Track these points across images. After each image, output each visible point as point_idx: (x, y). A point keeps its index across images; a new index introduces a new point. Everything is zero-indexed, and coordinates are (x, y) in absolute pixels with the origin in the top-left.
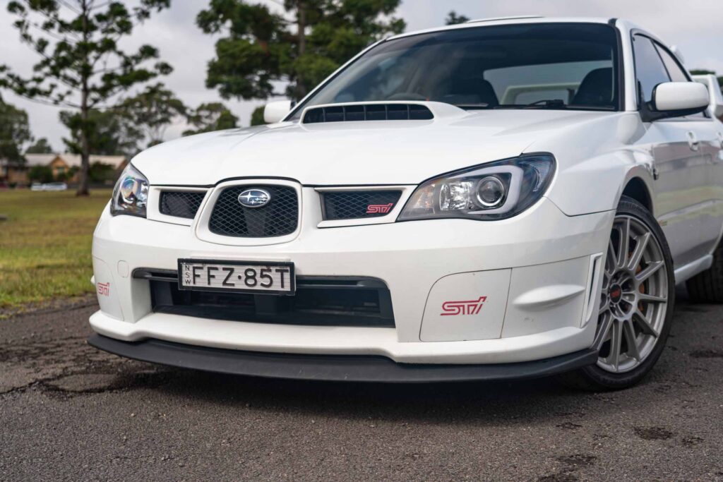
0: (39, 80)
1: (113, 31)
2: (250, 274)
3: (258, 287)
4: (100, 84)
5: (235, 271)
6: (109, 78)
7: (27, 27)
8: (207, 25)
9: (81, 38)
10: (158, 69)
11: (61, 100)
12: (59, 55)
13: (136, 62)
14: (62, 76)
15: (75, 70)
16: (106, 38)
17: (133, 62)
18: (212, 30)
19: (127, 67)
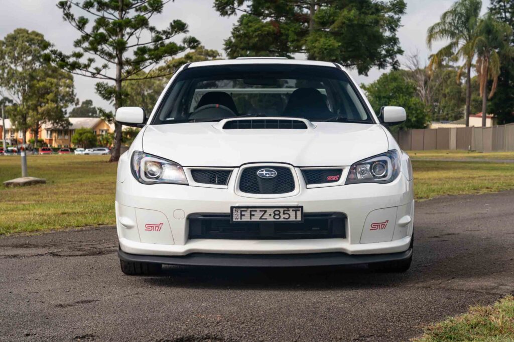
0: (79, 55)
1: (145, 9)
2: (277, 213)
3: (282, 219)
4: (133, 57)
5: (268, 211)
6: (141, 51)
7: (70, 7)
8: (224, 8)
9: (118, 16)
10: (186, 44)
11: (98, 73)
12: (97, 31)
13: (167, 36)
14: (100, 51)
15: (111, 45)
16: (139, 16)
17: (164, 37)
18: (229, 12)
19: (158, 41)
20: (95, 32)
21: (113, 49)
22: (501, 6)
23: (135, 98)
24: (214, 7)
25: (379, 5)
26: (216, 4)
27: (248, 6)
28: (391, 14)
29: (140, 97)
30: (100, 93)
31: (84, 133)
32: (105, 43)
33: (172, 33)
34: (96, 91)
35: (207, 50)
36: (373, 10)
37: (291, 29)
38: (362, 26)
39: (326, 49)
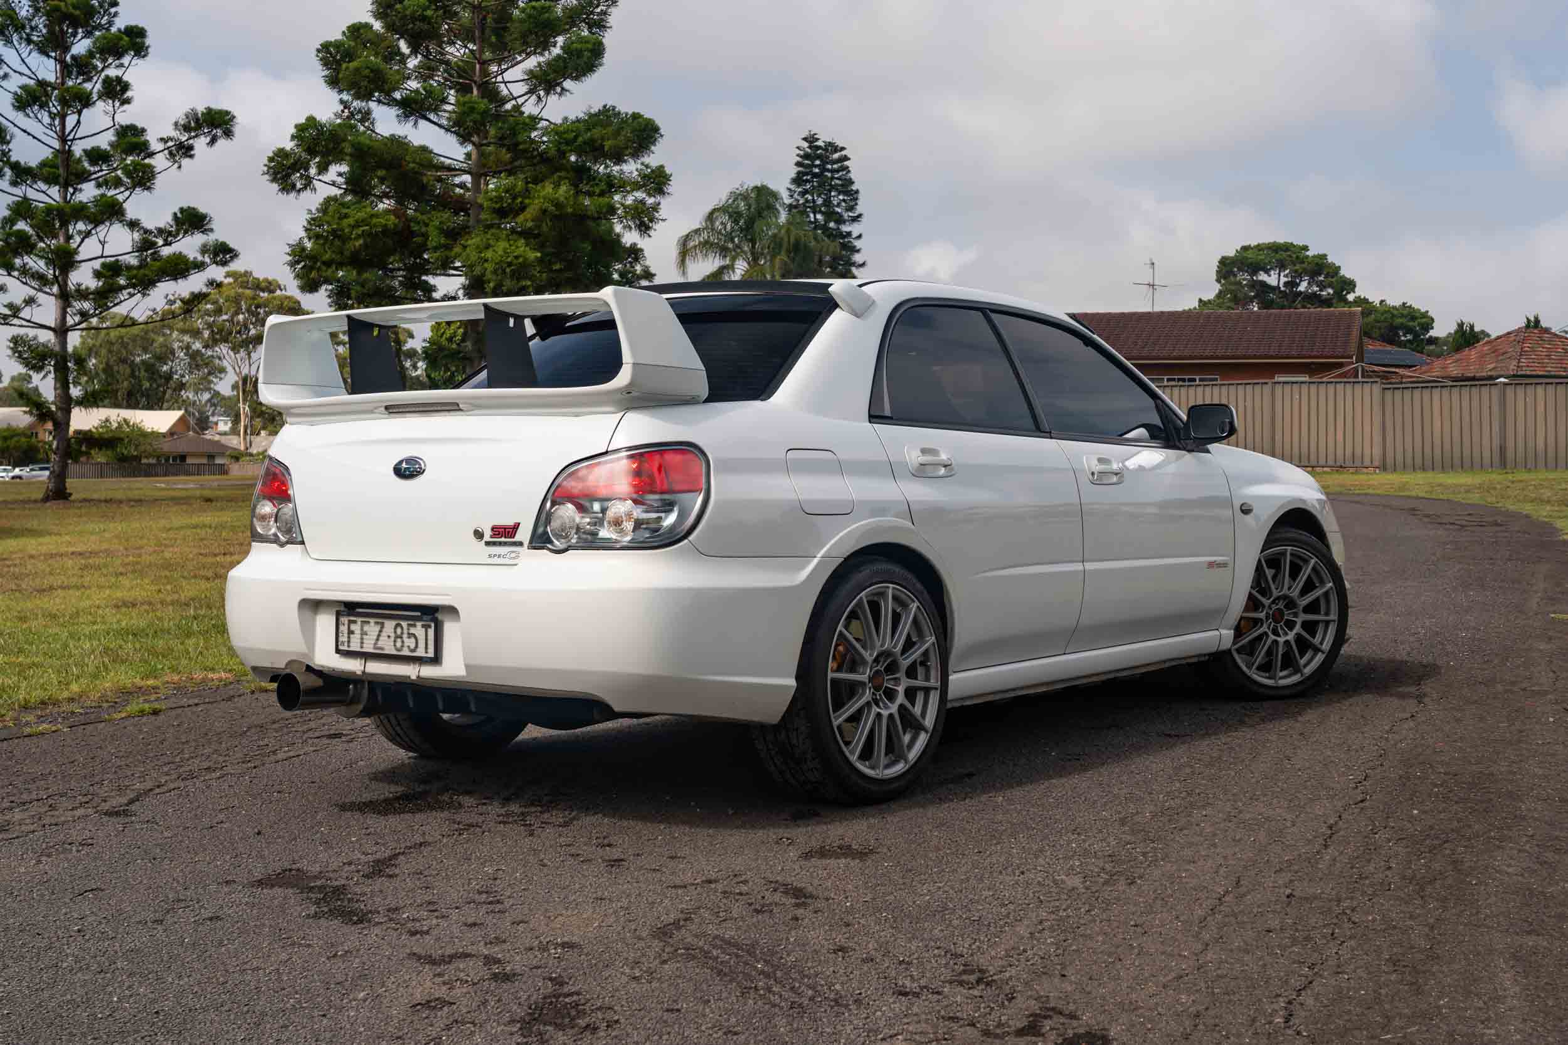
1: (118, 183)
4: (92, 283)
6: (111, 270)
8: (288, 176)
9: (57, 197)
10: (206, 255)
11: (15, 316)
12: (11, 228)
13: (165, 240)
14: (19, 271)
15: (41, 257)
16: (103, 195)
17: (160, 242)
18: (299, 186)
19: (146, 250)
20: (7, 229)
21: (47, 264)
22: (807, 201)
23: (116, 368)
24: (264, 174)
25: (615, 178)
26: (269, 168)
27: (340, 175)
28: (640, 195)
29: (125, 366)
30: (20, 357)
31: (12, 437)
32: (28, 253)
33: (178, 234)
34: (9, 352)
35: (258, 279)
36: (603, 186)
37: (431, 223)
38: (581, 217)
39: (510, 264)
